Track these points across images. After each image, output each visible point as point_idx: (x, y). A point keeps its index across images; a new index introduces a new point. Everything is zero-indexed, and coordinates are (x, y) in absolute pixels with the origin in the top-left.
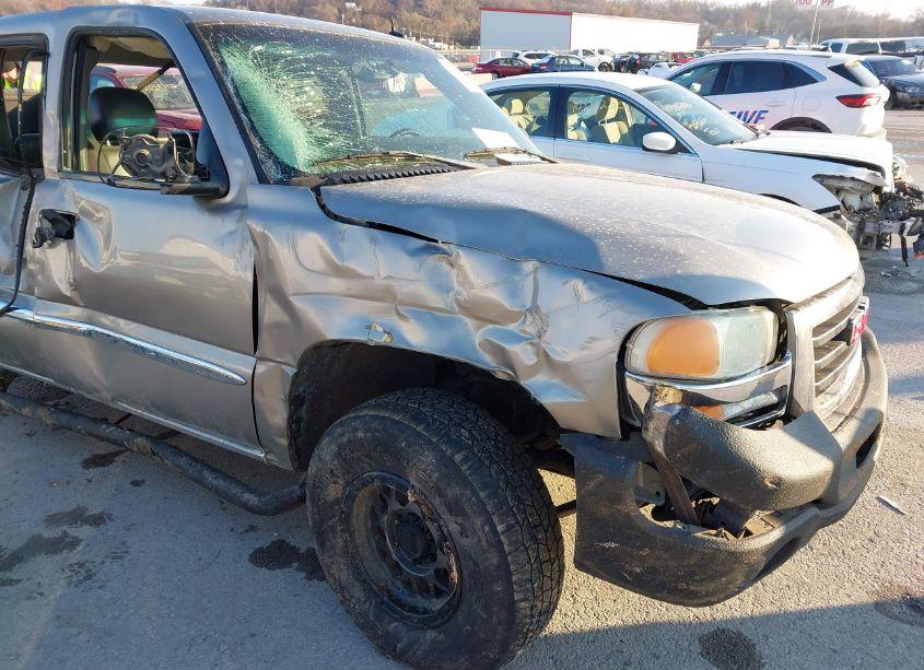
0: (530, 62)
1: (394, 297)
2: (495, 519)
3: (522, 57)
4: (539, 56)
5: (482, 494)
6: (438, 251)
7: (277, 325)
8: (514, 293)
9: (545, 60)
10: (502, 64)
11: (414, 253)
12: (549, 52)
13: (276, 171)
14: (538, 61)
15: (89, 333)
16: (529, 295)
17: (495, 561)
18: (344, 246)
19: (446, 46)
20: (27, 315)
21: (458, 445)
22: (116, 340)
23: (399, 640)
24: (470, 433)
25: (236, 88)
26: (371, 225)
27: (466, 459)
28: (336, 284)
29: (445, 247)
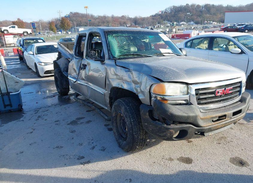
0: (238, 27)
1: (123, 79)
2: (131, 119)
3: (236, 25)
4: (242, 25)
5: (130, 114)
6: (130, 71)
7: (108, 84)
8: (139, 79)
9: (244, 26)
10: (229, 28)
11: (126, 71)
12: (246, 23)
13: (112, 57)
14: (242, 26)
15: (86, 86)
16: (141, 79)
17: (131, 126)
18: (117, 70)
19: (216, 23)
20: (79, 82)
21: (128, 106)
22: (89, 87)
23: (121, 143)
24: (132, 104)
25: (109, 43)
26: (122, 67)
27: (129, 108)
28: (115, 77)
29: (131, 71)
